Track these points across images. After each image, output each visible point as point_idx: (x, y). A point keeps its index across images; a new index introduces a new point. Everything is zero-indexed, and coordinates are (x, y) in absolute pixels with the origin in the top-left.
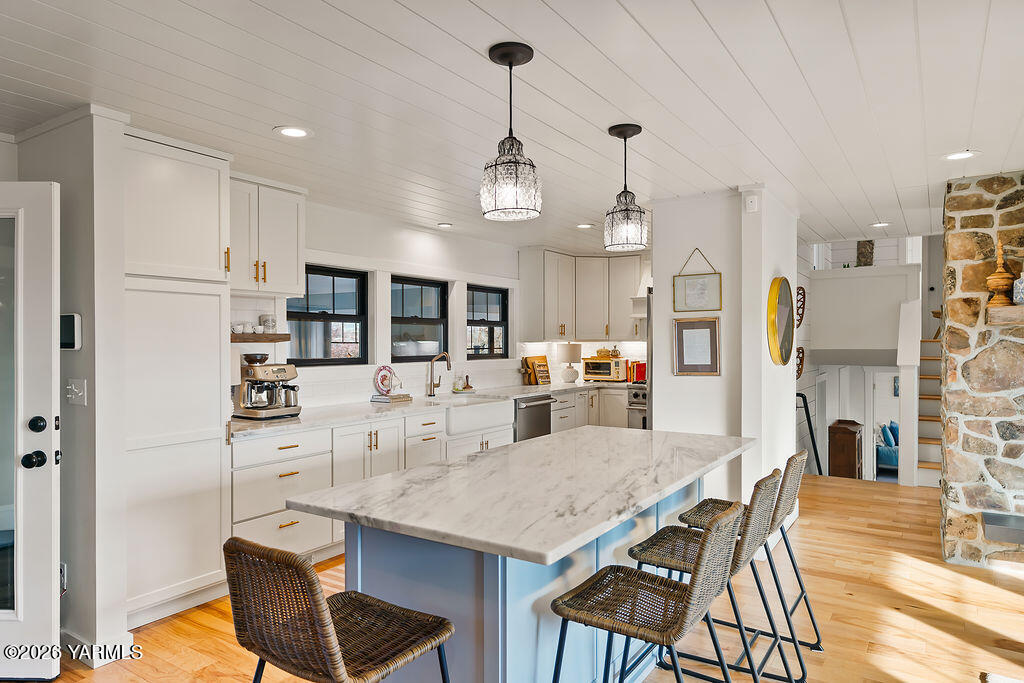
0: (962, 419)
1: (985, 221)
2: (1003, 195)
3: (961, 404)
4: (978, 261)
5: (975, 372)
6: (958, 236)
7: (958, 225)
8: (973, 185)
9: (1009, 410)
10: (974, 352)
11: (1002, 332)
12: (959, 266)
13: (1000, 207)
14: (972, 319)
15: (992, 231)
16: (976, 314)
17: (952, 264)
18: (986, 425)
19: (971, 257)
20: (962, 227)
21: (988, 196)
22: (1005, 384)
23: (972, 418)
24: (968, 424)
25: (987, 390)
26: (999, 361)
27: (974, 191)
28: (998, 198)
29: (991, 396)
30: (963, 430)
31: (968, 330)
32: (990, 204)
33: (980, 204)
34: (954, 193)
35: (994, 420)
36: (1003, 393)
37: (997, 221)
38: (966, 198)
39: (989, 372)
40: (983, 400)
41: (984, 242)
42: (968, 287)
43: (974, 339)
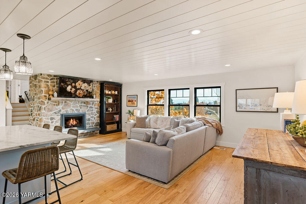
0: (44, 117)
1: (48, 82)
2: (51, 78)
3: (44, 115)
4: (47, 89)
5: (46, 109)
6: (43, 84)
7: (43, 82)
8: (46, 75)
9: (51, 115)
10: (46, 105)
11: (51, 102)
12: (43, 89)
13: (50, 80)
14: (46, 99)
15: (49, 84)
16: (46, 98)
17: (42, 89)
18: (48, 118)
19: (46, 88)
20: (44, 82)
21: (48, 78)
22: (51, 111)
23: (46, 117)
24: (45, 119)
25: (48, 112)
26: (50, 107)
27: (46, 76)
28: (50, 78)
29: (49, 113)
30: (44, 120)
31: (45, 101)
32: (49, 79)
33: (47, 79)
34: (42, 76)
35: (49, 117)
36: (51, 112)
37: (50, 82)
38: (45, 77)
39: (49, 109)
40: (48, 114)
41: (48, 85)
42: (45, 93)
43: (46, 103)
